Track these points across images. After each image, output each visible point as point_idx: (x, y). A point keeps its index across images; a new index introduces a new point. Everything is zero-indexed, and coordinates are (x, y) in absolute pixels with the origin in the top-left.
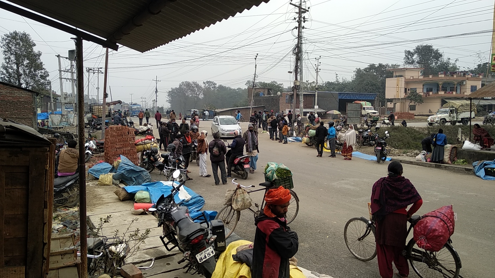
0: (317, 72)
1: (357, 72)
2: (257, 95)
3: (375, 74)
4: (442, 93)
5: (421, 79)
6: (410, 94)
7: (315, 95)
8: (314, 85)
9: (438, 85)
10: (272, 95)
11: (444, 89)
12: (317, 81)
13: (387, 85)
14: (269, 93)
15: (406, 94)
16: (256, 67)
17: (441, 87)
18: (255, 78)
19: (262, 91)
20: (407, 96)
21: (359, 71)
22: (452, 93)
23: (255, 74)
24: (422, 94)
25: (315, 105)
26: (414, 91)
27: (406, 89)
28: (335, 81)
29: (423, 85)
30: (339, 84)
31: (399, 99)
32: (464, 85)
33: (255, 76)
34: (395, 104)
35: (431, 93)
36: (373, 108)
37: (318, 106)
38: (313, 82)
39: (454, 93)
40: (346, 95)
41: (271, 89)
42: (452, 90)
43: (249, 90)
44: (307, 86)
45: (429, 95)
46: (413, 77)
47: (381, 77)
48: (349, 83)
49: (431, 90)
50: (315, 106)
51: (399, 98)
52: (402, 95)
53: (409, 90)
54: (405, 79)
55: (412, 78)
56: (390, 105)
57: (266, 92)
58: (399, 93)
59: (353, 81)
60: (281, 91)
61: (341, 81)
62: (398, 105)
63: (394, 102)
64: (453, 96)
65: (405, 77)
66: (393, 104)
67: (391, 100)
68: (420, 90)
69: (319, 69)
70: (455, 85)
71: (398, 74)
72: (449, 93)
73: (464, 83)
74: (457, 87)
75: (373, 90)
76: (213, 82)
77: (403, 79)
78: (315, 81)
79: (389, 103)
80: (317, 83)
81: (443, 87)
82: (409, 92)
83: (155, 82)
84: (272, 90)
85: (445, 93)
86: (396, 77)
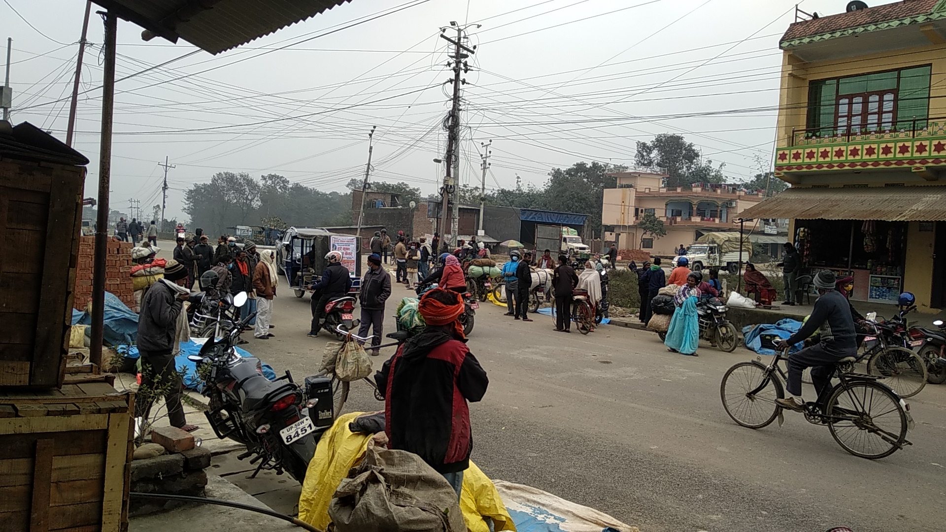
0: (485, 168)
1: (554, 176)
2: (371, 205)
3: (585, 180)
4: (696, 219)
5: (663, 193)
6: (644, 219)
7: (479, 210)
8: (477, 194)
9: (690, 205)
10: (400, 207)
11: (701, 214)
12: (483, 185)
13: (605, 200)
14: (393, 203)
15: (637, 219)
16: (370, 152)
17: (695, 209)
18: (368, 171)
19: (380, 199)
20: (638, 221)
21: (557, 174)
22: (714, 220)
23: (369, 164)
24: (664, 220)
25: (478, 229)
26: (650, 213)
27: (637, 210)
28: (515, 189)
29: (666, 205)
30: (521, 194)
31: (624, 227)
32: (733, 208)
33: (368, 168)
34: (618, 235)
35: (679, 219)
36: (580, 240)
37: (483, 231)
38: (476, 188)
39: (717, 221)
40: (534, 213)
41: (397, 196)
42: (714, 215)
43: (356, 194)
44: (465, 194)
45: (675, 223)
46: (650, 189)
47: (595, 186)
48: (540, 195)
49: (679, 214)
50: (479, 231)
51: (626, 224)
52: (631, 220)
53: (642, 211)
54: (636, 191)
55: (647, 191)
56: (609, 237)
57: (389, 200)
58: (626, 214)
59: (546, 191)
60: (417, 201)
61: (525, 189)
62: (623, 238)
63: (617, 231)
64: (715, 226)
65: (636, 189)
66: (614, 234)
67: (610, 229)
68: (661, 213)
69: (487, 164)
70: (718, 206)
71: (624, 183)
72: (709, 220)
73: (734, 205)
74: (721, 211)
75: (582, 208)
76: (282, 177)
77: (633, 191)
78: (481, 187)
79: (607, 234)
80: (483, 189)
81: (698, 209)
82: (643, 215)
83: (163, 169)
84: (400, 197)
85: (702, 219)
86: (622, 187)
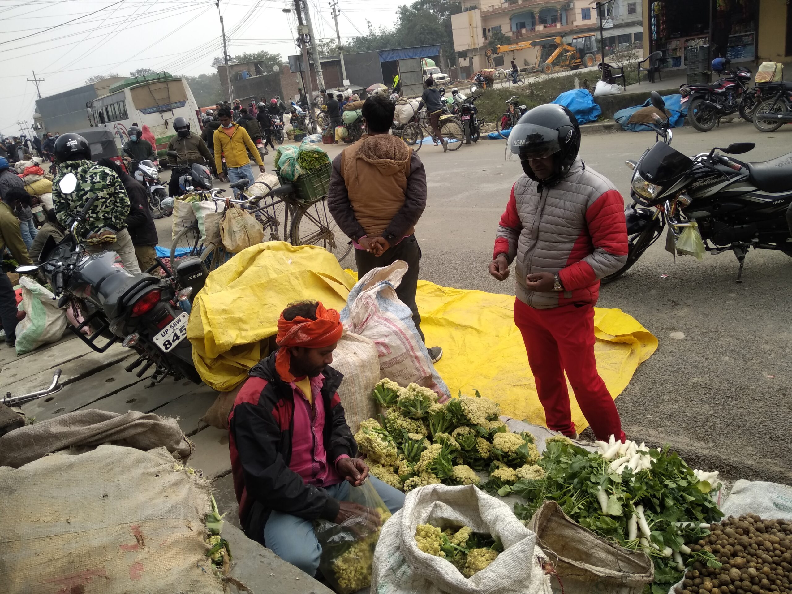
0: (335, 16)
1: (401, 13)
2: (238, 78)
3: (431, 11)
4: (540, 28)
5: (506, 8)
6: (492, 38)
7: (339, 61)
9: (532, 15)
10: (265, 74)
11: (543, 22)
12: (338, 33)
13: (454, 26)
14: (258, 72)
15: (486, 39)
16: (222, 22)
17: (537, 18)
18: (225, 43)
19: (244, 70)
20: (487, 41)
21: (404, 11)
22: (556, 26)
23: (224, 35)
24: (510, 34)
25: (343, 79)
26: (497, 30)
27: (484, 31)
28: (368, 34)
29: (511, 19)
30: (375, 39)
31: (476, 50)
32: (572, 9)
33: (224, 40)
34: (471, 59)
35: (524, 31)
36: (439, 70)
37: (348, 81)
39: (558, 25)
40: (391, 53)
42: (554, 20)
43: (222, 70)
45: (521, 35)
46: (493, 6)
47: (442, 16)
48: (392, 35)
49: (523, 25)
50: (344, 81)
51: (477, 46)
52: (480, 41)
53: (489, 31)
54: (481, 12)
55: (491, 9)
56: (463, 62)
57: (253, 69)
58: (475, 36)
59: (398, 30)
60: (280, 64)
61: (378, 33)
62: (476, 60)
63: (470, 55)
64: (557, 31)
65: (480, 9)
66: (467, 59)
67: (463, 54)
68: (506, 29)
69: (337, 11)
70: (557, 11)
71: (468, 6)
72: (551, 26)
73: (572, 6)
74: (561, 15)
75: (433, 39)
77: (477, 12)
79: (461, 60)
80: (339, 38)
81: (540, 17)
82: (491, 34)
84: (263, 65)
85: (545, 27)
86: (467, 10)
